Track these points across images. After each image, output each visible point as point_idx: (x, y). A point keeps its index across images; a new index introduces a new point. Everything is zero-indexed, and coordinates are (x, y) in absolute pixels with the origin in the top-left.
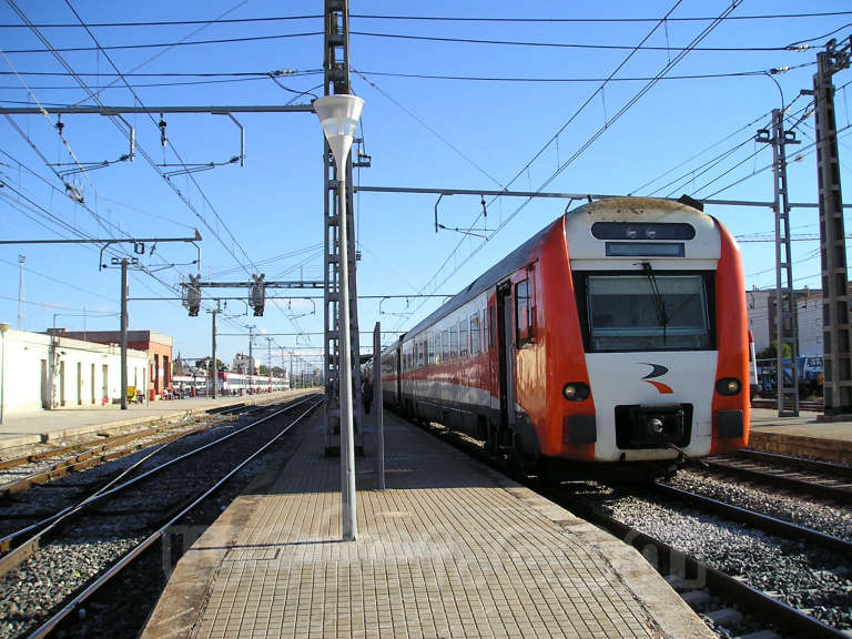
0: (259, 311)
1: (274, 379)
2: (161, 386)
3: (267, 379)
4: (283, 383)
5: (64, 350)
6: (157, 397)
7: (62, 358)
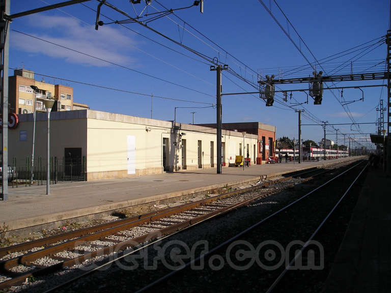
0: (318, 100)
1: (339, 151)
2: (267, 156)
3: (336, 151)
4: (345, 153)
5: (184, 132)
6: (263, 162)
7: (183, 137)
